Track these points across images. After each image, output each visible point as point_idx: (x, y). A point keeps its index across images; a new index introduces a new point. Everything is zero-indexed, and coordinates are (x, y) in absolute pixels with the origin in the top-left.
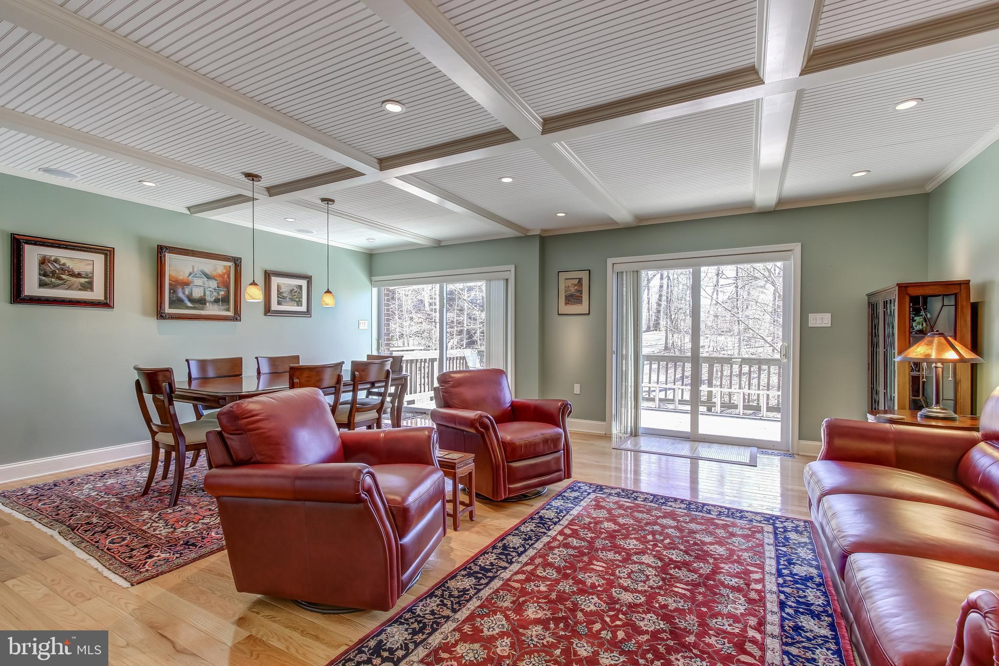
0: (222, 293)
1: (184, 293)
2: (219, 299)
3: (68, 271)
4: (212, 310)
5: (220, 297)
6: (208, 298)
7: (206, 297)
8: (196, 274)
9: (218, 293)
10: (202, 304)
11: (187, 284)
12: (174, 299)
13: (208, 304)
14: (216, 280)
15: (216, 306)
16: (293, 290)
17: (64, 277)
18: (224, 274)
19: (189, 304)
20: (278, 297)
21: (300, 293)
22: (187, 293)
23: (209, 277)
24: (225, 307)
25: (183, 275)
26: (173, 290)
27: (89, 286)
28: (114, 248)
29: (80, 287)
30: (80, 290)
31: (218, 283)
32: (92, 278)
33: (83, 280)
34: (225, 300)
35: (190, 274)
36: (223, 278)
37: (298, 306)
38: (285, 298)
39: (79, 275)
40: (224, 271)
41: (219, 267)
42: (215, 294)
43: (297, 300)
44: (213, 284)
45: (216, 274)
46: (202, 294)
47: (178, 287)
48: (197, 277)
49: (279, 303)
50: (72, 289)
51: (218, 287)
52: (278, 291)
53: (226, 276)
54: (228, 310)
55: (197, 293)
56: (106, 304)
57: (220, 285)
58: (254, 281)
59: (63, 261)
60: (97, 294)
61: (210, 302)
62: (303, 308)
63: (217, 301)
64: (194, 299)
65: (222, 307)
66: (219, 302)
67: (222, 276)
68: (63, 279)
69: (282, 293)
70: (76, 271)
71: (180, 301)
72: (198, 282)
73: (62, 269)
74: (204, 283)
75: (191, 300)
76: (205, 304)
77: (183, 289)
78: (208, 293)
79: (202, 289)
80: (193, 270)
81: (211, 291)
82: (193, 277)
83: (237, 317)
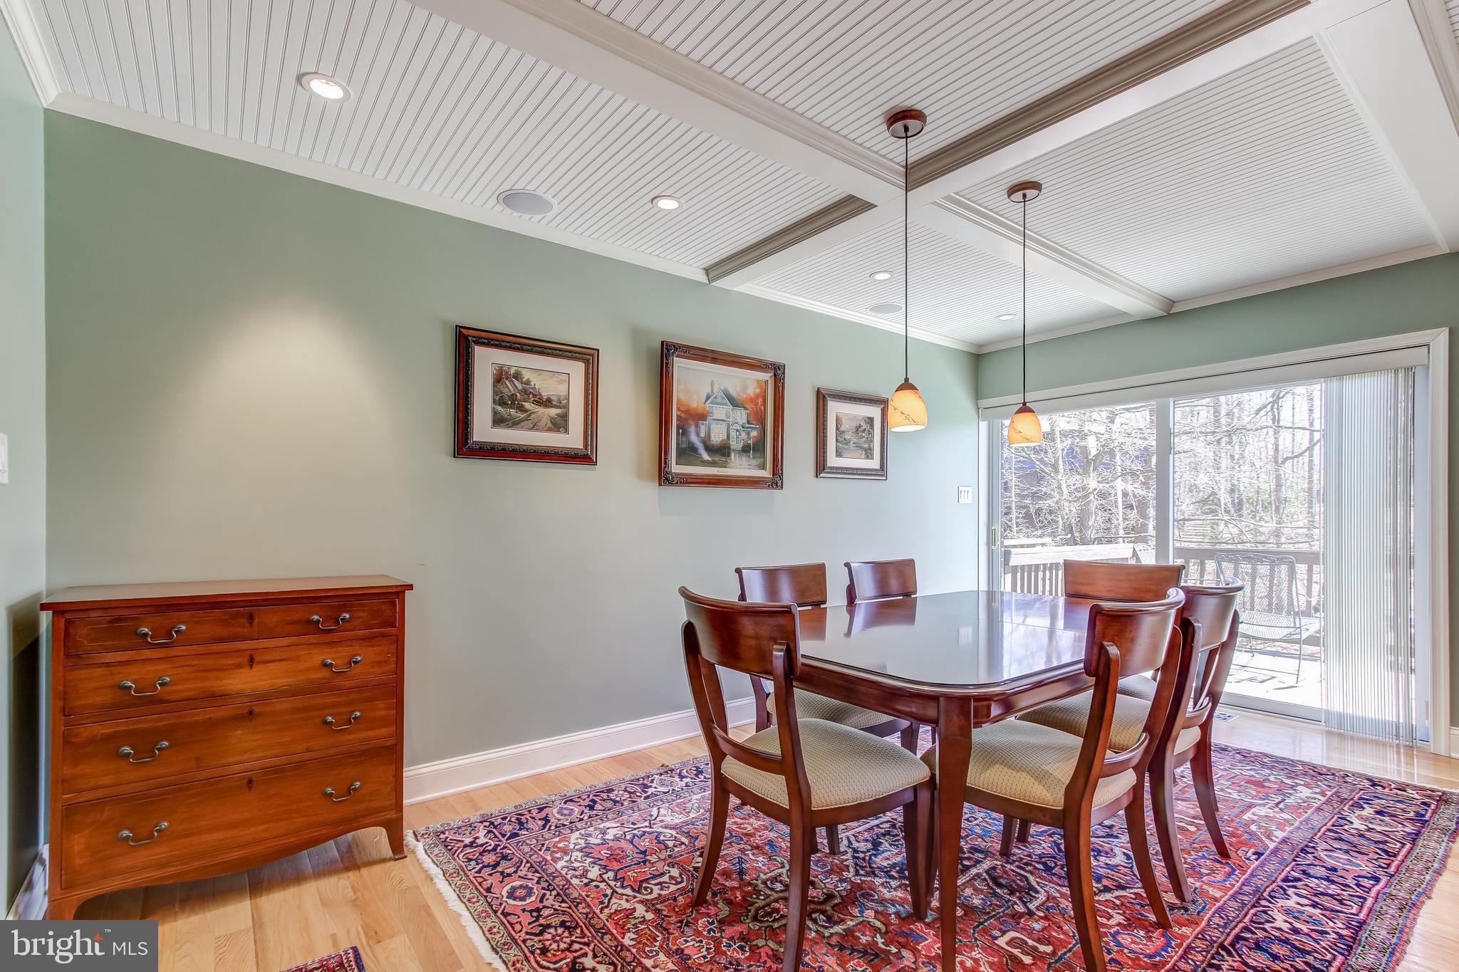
0: (754, 434)
1: (698, 434)
2: (748, 446)
3: (534, 396)
4: (740, 467)
5: (751, 442)
6: (736, 445)
7: (731, 442)
8: (716, 398)
9: (748, 434)
10: (724, 455)
11: (701, 417)
12: (684, 446)
13: (733, 455)
14: (746, 409)
15: (744, 461)
17: (527, 405)
18: (757, 397)
19: (706, 457)
20: (837, 440)
21: (871, 433)
22: (702, 435)
23: (734, 403)
24: (759, 460)
25: (696, 402)
26: (683, 431)
27: (560, 424)
28: (598, 350)
29: (549, 425)
30: (549, 430)
31: (748, 415)
32: (566, 407)
33: (553, 412)
34: (759, 447)
35: (708, 398)
36: (756, 404)
37: (867, 458)
38: (847, 442)
39: (547, 403)
40: (758, 391)
41: (748, 382)
42: (744, 435)
43: (866, 446)
44: (741, 416)
45: (745, 396)
46: (725, 437)
47: (691, 422)
48: (718, 404)
49: (839, 454)
50: (538, 430)
51: (748, 422)
52: (837, 429)
53: (760, 401)
54: (763, 467)
55: (717, 436)
56: (584, 458)
57: (751, 419)
58: (907, 380)
59: (527, 375)
60: (573, 439)
61: (736, 451)
62: (874, 463)
63: (746, 450)
64: (713, 446)
65: (754, 462)
66: (749, 452)
67: (753, 400)
68: (526, 411)
69: (843, 432)
70: (545, 394)
71: (692, 449)
72: (720, 412)
73: (525, 392)
74: (728, 416)
75: (710, 449)
76: (729, 455)
77: (697, 426)
78: (733, 434)
79: (724, 427)
80: (712, 390)
81: (737, 430)
82: (711, 403)
83: (776, 481)
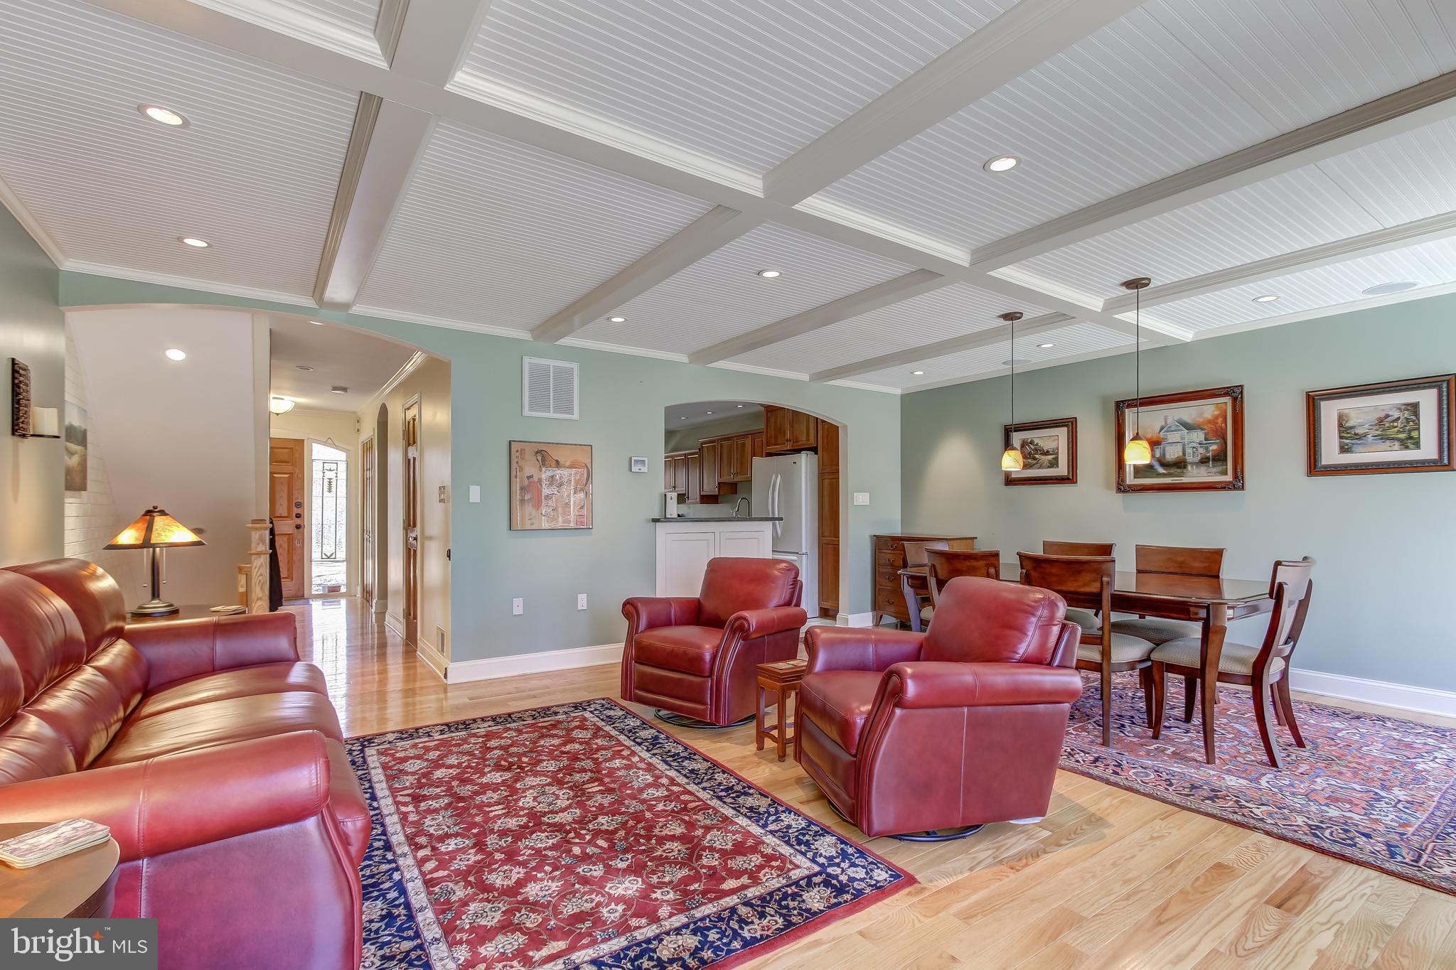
0: (1214, 447)
2: (1208, 458)
3: (1040, 451)
4: (1196, 475)
5: (1210, 454)
6: (1189, 458)
7: (1187, 457)
8: (1170, 427)
9: (1207, 449)
10: (1180, 468)
11: (1156, 443)
13: (1189, 467)
14: (1202, 429)
15: (1203, 469)
16: (1388, 416)
17: (1037, 456)
18: (1216, 417)
19: (1161, 470)
20: (1341, 437)
22: (1158, 455)
23: (1189, 427)
24: (1220, 469)
25: (1150, 434)
27: (1054, 463)
28: (1076, 418)
29: (1049, 464)
30: (1049, 467)
31: (1206, 434)
32: (1057, 453)
33: (1050, 457)
34: (1220, 458)
35: (1162, 428)
36: (1216, 423)
38: (1359, 437)
39: (1047, 453)
40: (1217, 413)
41: (1207, 410)
42: (1201, 450)
43: (1402, 436)
44: (1198, 436)
45: (1201, 420)
46: (1181, 454)
48: (1172, 431)
49: (1344, 449)
50: (1043, 468)
51: (1206, 439)
52: (1340, 425)
53: (1220, 420)
54: (1225, 473)
55: (1173, 453)
56: (1069, 479)
57: (1210, 436)
59: (1036, 441)
60: (1062, 470)
61: (1192, 464)
62: (1426, 454)
63: (1204, 461)
64: (1169, 462)
66: (1208, 462)
67: (1213, 421)
68: (1036, 459)
69: (1352, 427)
70: (1045, 449)
72: (1173, 437)
73: (1036, 450)
74: (1183, 438)
75: (1163, 465)
76: (1185, 467)
77: (1152, 450)
78: (1189, 451)
79: (1179, 447)
80: (1166, 422)
81: (1194, 447)
82: (1166, 432)
83: (1237, 483)
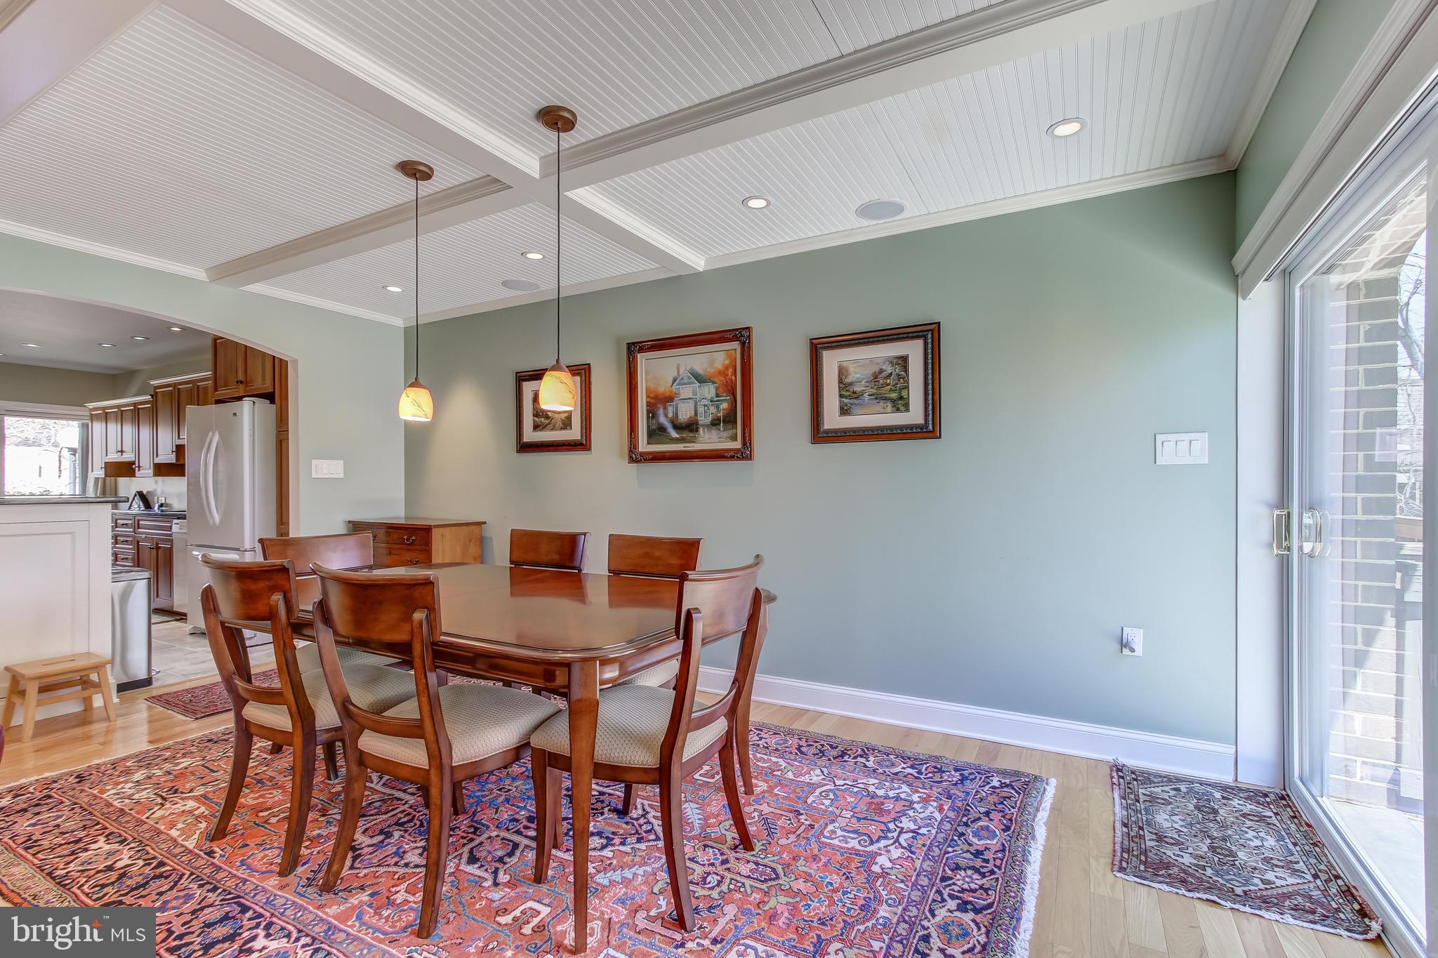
0: (724, 406)
1: (666, 416)
2: (718, 419)
4: (709, 440)
5: (721, 414)
6: (704, 419)
7: (699, 418)
8: (682, 379)
9: (718, 407)
10: (692, 431)
11: (669, 399)
12: (654, 427)
13: (701, 430)
14: (714, 383)
15: (714, 433)
16: (881, 371)
18: (727, 368)
19: (674, 434)
20: (841, 396)
21: (904, 378)
22: (670, 415)
23: (701, 379)
24: (729, 433)
25: (663, 387)
26: (652, 413)
27: (565, 427)
28: (589, 365)
29: (561, 425)
30: (562, 429)
31: (717, 389)
33: (563, 416)
34: (729, 419)
35: (675, 380)
36: (726, 375)
37: (898, 410)
38: (857, 396)
40: (727, 362)
41: (716, 358)
42: (713, 409)
43: (894, 395)
44: (709, 391)
45: (712, 371)
46: (693, 414)
48: (685, 384)
49: (844, 411)
50: (556, 430)
51: (717, 396)
52: (841, 381)
53: (729, 372)
54: (734, 438)
55: (685, 413)
56: (581, 445)
57: (720, 392)
60: (574, 434)
61: (704, 426)
62: (915, 415)
63: (715, 423)
64: (681, 424)
65: (726, 434)
66: (719, 424)
67: (722, 373)
68: (550, 418)
69: (851, 384)
72: (686, 392)
74: (695, 393)
75: (677, 427)
76: (697, 430)
77: (665, 408)
78: (701, 410)
79: (691, 405)
80: (678, 372)
81: (705, 405)
82: (678, 385)
83: (744, 454)
